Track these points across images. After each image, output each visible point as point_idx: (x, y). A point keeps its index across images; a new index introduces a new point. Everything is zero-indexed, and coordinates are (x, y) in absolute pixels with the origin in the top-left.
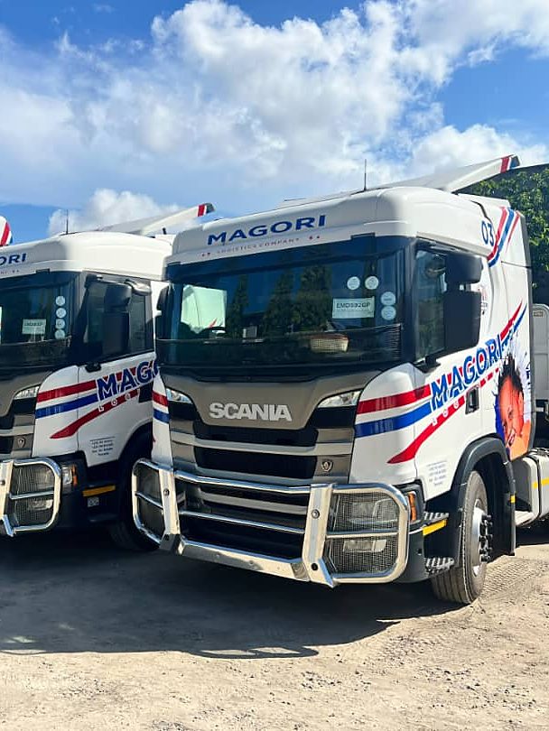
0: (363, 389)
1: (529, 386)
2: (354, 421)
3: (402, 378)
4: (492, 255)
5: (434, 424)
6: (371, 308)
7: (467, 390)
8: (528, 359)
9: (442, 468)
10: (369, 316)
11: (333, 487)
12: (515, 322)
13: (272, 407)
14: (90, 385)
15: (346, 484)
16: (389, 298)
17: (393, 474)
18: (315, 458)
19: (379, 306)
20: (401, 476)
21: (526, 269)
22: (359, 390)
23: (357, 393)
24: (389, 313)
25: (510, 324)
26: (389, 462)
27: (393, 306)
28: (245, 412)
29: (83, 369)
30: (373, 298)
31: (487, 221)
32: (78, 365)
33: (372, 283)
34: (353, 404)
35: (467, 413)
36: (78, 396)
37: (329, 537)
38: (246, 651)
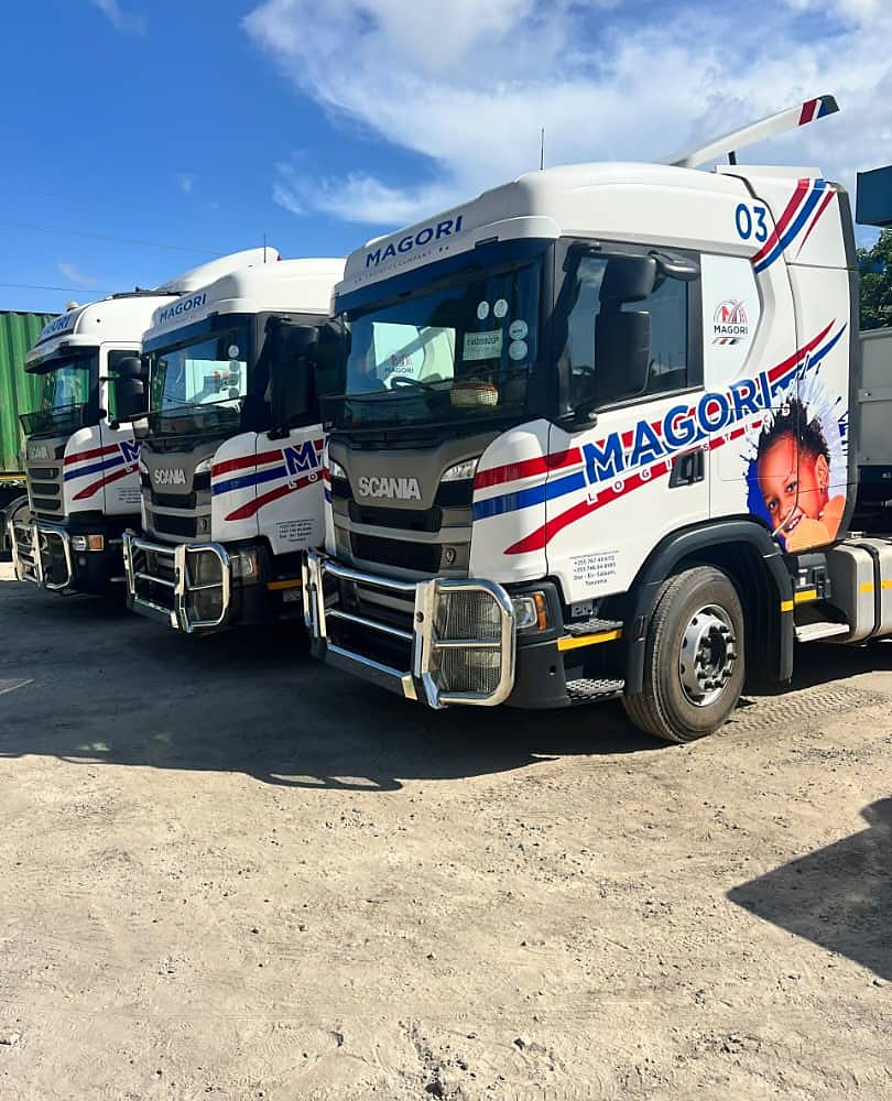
0: (481, 456)
1: (846, 446)
2: (472, 500)
3: (528, 442)
4: (761, 254)
5: (589, 503)
6: (499, 344)
7: (673, 455)
8: (844, 406)
9: (610, 562)
10: (496, 356)
11: (438, 583)
12: (812, 354)
13: (405, 480)
14: (276, 455)
15: (465, 579)
16: (520, 328)
17: (509, 568)
18: (439, 546)
19: (508, 341)
20: (519, 571)
21: (847, 271)
22: (475, 458)
23: (475, 462)
24: (519, 351)
25: (800, 355)
26: (506, 553)
27: (523, 340)
28: (384, 488)
29: (263, 437)
30: (501, 331)
31: (751, 204)
32: (257, 432)
33: (502, 308)
34: (472, 477)
35: (671, 486)
36: (255, 470)
37: (437, 645)
38: (319, 778)
